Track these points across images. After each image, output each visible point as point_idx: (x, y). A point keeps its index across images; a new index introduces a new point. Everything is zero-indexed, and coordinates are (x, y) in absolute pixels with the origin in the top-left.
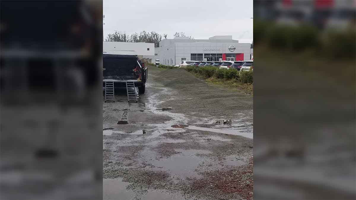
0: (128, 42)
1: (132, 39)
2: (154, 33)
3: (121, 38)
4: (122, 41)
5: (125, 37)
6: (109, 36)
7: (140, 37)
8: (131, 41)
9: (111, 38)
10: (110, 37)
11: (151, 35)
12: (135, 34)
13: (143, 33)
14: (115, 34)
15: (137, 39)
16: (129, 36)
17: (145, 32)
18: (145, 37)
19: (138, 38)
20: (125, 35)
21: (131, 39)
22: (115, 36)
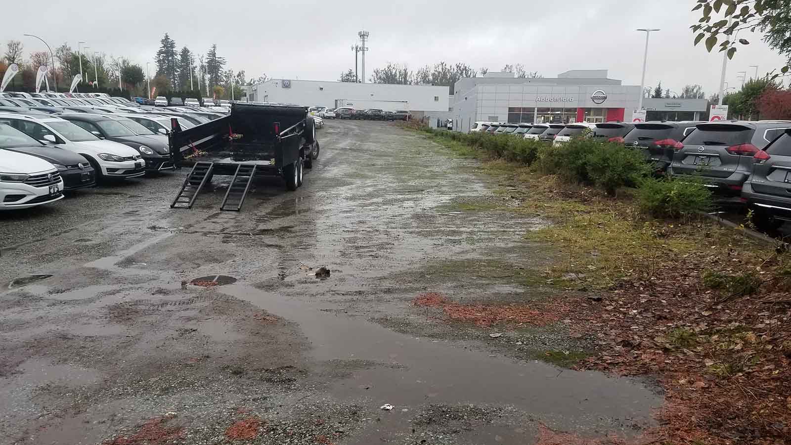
0: (410, 84)
1: (419, 79)
2: (463, 66)
3: (398, 77)
4: (400, 83)
5: (406, 75)
6: (377, 72)
7: (433, 75)
8: (417, 83)
9: (380, 77)
10: (377, 75)
11: (455, 71)
12: (425, 69)
13: (440, 67)
14: (386, 69)
15: (429, 79)
16: (413, 72)
17: (444, 65)
18: (445, 74)
19: (431, 78)
20: (405, 70)
21: (417, 80)
22: (386, 74)
